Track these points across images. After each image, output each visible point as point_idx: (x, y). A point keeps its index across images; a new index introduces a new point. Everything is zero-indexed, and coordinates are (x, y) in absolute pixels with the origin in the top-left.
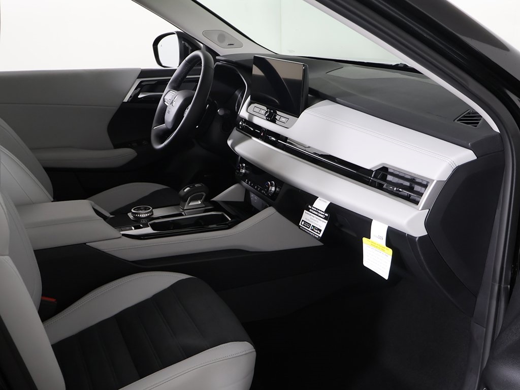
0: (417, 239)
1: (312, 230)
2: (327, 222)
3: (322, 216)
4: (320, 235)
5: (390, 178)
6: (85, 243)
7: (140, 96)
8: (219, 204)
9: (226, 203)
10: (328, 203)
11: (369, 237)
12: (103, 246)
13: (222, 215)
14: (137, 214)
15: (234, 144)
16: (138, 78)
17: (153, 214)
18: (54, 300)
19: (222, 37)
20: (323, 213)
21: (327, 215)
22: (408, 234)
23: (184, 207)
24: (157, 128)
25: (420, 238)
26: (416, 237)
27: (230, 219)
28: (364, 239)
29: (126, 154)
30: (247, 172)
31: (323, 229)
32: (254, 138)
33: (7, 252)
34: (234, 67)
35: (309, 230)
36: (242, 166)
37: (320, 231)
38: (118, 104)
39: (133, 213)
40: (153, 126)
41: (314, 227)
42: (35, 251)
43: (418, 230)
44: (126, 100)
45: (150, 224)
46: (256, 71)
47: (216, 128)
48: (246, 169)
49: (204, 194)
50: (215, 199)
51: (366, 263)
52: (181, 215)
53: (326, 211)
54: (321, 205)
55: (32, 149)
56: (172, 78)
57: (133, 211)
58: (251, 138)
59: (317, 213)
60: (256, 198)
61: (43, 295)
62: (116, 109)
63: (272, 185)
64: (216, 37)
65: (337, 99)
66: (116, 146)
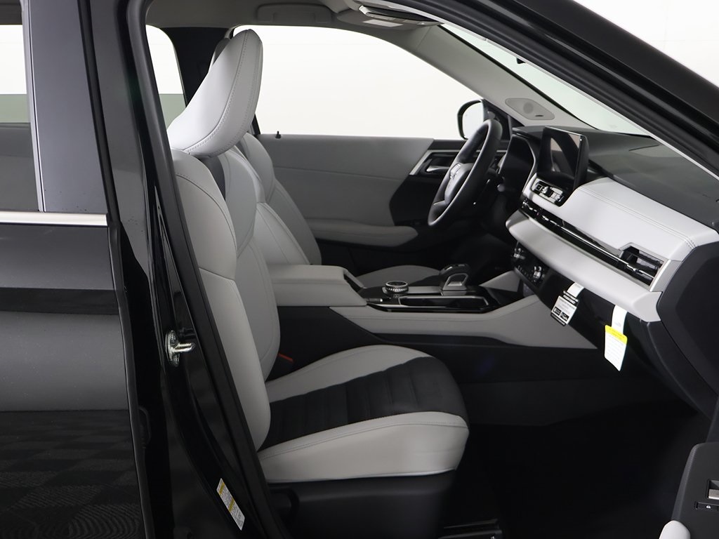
0: (648, 324)
1: (561, 317)
2: (575, 308)
3: (573, 302)
4: (567, 323)
5: (640, 261)
6: (328, 307)
7: (429, 170)
8: (486, 291)
9: (494, 290)
10: (582, 288)
11: (611, 326)
12: (346, 313)
13: (483, 301)
14: (390, 287)
15: (511, 225)
16: (430, 149)
17: (407, 290)
18: (291, 360)
19: (529, 107)
20: (574, 299)
21: (577, 301)
22: (642, 321)
23: (443, 287)
24: (437, 204)
25: (651, 323)
26: (647, 323)
27: (487, 304)
28: (607, 327)
29: (406, 233)
30: (523, 258)
31: (571, 316)
32: (531, 219)
33: (233, 278)
34: (526, 140)
35: (559, 317)
36: (517, 251)
37: (568, 317)
38: (403, 177)
39: (387, 287)
40: (434, 201)
41: (563, 313)
42: (279, 308)
43: (650, 315)
44: (413, 173)
45: (401, 300)
46: (555, 146)
47: (499, 208)
48: (521, 254)
49: (467, 276)
50: (482, 285)
51: (607, 356)
52: (439, 294)
53: (577, 298)
54: (574, 290)
55: (306, 218)
56: (461, 151)
57: (387, 285)
58: (528, 218)
59: (568, 299)
60: (528, 288)
61: (280, 352)
62: (400, 182)
63: (538, 270)
64: (521, 107)
65: (615, 176)
66: (397, 224)
